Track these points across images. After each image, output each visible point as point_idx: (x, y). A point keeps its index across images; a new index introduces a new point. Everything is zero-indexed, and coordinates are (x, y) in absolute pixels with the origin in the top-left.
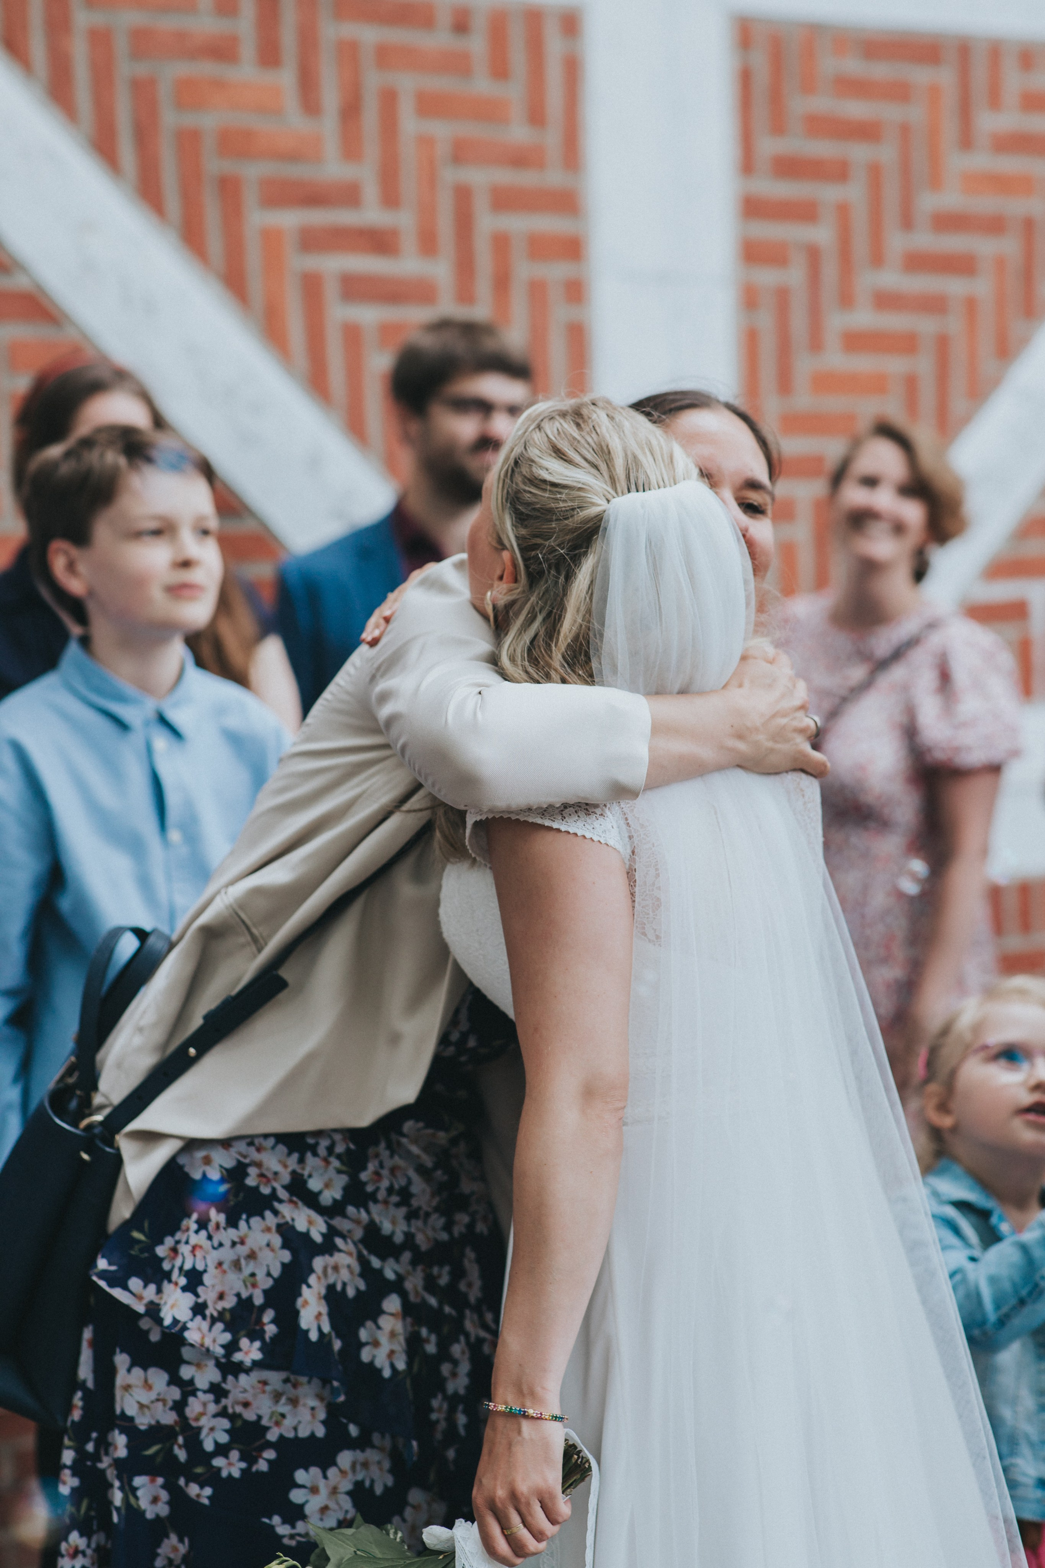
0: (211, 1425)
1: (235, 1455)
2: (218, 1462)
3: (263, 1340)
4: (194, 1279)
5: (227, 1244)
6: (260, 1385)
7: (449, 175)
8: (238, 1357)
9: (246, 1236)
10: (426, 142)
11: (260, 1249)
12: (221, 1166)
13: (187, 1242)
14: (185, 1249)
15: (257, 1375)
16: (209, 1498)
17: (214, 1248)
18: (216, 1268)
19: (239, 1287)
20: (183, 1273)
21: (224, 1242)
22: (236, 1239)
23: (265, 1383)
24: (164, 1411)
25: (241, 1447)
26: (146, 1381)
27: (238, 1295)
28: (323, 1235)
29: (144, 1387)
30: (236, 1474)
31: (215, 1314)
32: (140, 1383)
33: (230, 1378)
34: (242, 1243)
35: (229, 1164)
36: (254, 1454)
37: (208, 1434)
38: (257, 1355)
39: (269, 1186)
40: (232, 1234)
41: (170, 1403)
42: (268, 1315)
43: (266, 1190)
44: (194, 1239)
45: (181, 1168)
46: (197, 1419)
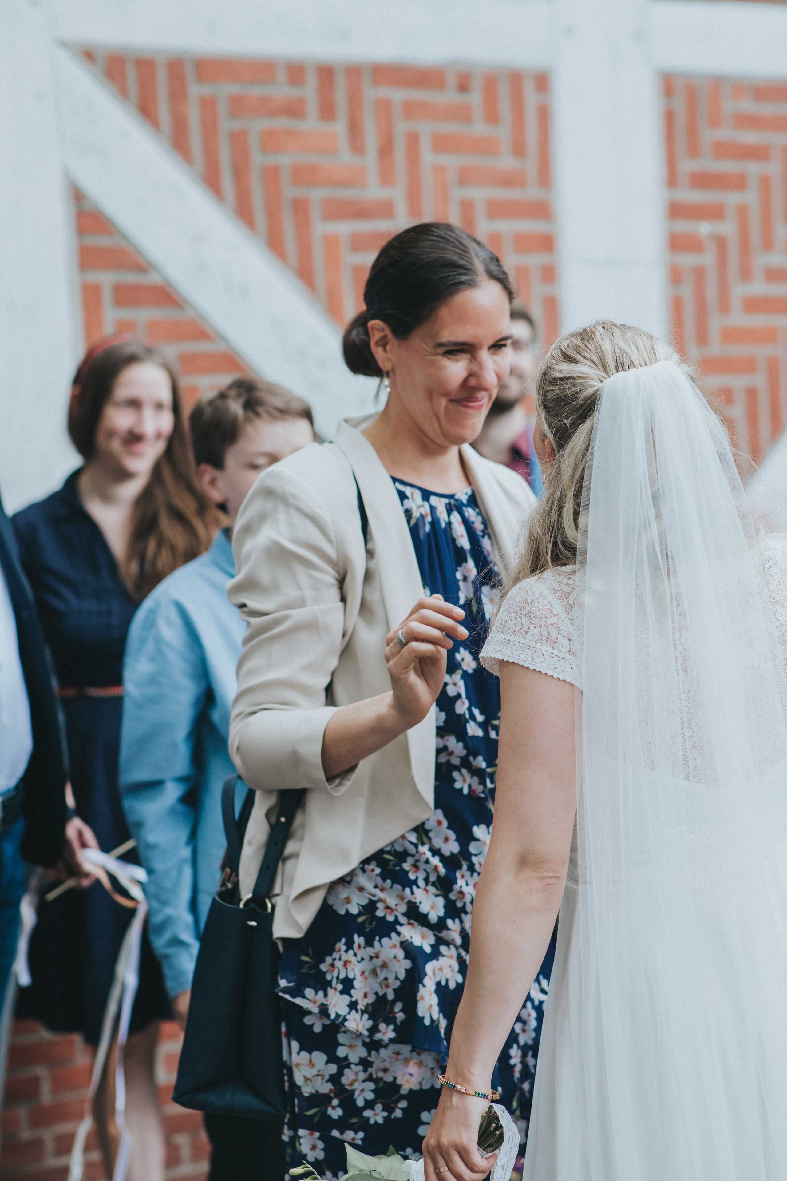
0: (361, 1088)
1: (379, 1107)
2: (367, 1113)
3: (395, 1023)
4: (347, 985)
5: (367, 958)
6: (395, 1056)
7: (457, 193)
8: (378, 1036)
9: (379, 951)
10: (440, 170)
11: (390, 961)
12: (358, 904)
13: (340, 959)
14: (339, 964)
15: (392, 1048)
16: (361, 1139)
17: (359, 962)
18: (361, 975)
19: (377, 988)
20: (339, 981)
21: (364, 957)
22: (373, 955)
23: (398, 1053)
24: (322, 1083)
25: (383, 1101)
26: (310, 1061)
27: (376, 994)
28: (432, 946)
29: (309, 1065)
30: (380, 1121)
31: (363, 1008)
32: (307, 1062)
33: (373, 1053)
34: (377, 957)
35: (364, 902)
36: (392, 1105)
37: (360, 1094)
38: (392, 1035)
39: (393, 914)
40: (370, 951)
41: (327, 1077)
42: (398, 1007)
43: (390, 918)
44: (345, 957)
45: (331, 907)
46: (351, 1084)
